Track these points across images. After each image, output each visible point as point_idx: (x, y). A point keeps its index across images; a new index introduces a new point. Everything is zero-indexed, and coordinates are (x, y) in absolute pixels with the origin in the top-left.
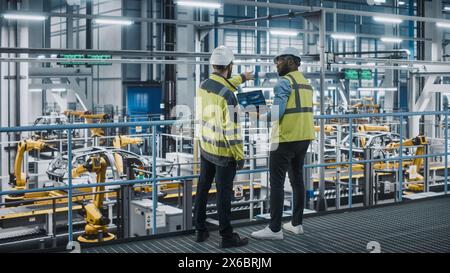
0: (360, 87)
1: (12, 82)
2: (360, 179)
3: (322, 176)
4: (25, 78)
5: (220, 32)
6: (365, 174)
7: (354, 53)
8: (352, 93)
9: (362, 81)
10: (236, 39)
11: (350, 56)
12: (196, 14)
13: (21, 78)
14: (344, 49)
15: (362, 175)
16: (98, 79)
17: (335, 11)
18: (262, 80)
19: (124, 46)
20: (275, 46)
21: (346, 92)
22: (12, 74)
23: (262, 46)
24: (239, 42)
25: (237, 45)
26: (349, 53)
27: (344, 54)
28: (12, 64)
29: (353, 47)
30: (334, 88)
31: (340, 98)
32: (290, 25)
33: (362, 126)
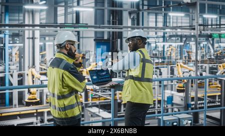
0: (221, 42)
1: (31, 40)
2: (219, 96)
3: (196, 94)
4: (37, 38)
5: (145, 14)
6: (221, 93)
7: (217, 25)
8: (216, 45)
9: (221, 39)
10: (154, 17)
11: (215, 27)
12: (132, 5)
13: (35, 38)
14: (212, 23)
15: (220, 94)
16: (83, 38)
17: (206, 2)
18: (168, 38)
19: (96, 23)
20: (175, 21)
21: (213, 45)
22: (31, 36)
23: (168, 20)
24: (156, 18)
25: (154, 20)
26: (214, 25)
27: (212, 25)
28: (31, 32)
29: (217, 21)
30: (206, 43)
31: (209, 48)
32: (182, 10)
33: (221, 65)
